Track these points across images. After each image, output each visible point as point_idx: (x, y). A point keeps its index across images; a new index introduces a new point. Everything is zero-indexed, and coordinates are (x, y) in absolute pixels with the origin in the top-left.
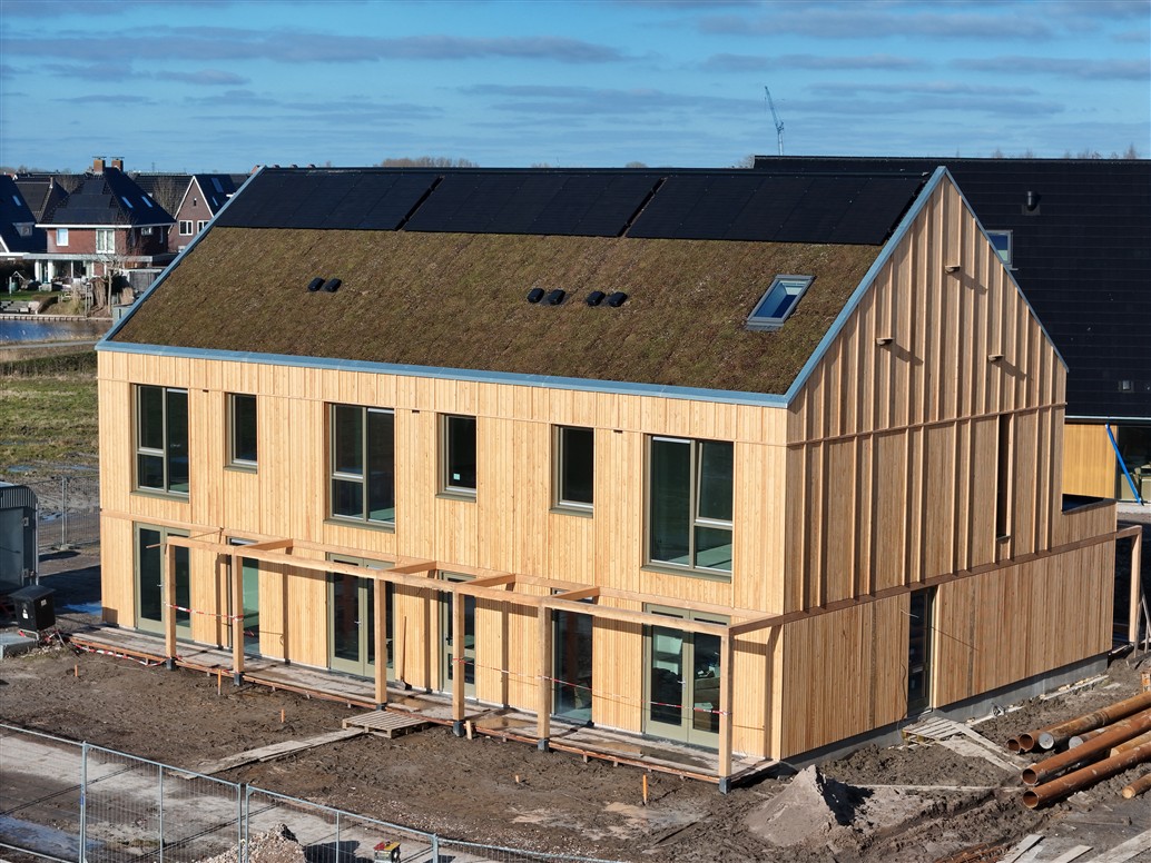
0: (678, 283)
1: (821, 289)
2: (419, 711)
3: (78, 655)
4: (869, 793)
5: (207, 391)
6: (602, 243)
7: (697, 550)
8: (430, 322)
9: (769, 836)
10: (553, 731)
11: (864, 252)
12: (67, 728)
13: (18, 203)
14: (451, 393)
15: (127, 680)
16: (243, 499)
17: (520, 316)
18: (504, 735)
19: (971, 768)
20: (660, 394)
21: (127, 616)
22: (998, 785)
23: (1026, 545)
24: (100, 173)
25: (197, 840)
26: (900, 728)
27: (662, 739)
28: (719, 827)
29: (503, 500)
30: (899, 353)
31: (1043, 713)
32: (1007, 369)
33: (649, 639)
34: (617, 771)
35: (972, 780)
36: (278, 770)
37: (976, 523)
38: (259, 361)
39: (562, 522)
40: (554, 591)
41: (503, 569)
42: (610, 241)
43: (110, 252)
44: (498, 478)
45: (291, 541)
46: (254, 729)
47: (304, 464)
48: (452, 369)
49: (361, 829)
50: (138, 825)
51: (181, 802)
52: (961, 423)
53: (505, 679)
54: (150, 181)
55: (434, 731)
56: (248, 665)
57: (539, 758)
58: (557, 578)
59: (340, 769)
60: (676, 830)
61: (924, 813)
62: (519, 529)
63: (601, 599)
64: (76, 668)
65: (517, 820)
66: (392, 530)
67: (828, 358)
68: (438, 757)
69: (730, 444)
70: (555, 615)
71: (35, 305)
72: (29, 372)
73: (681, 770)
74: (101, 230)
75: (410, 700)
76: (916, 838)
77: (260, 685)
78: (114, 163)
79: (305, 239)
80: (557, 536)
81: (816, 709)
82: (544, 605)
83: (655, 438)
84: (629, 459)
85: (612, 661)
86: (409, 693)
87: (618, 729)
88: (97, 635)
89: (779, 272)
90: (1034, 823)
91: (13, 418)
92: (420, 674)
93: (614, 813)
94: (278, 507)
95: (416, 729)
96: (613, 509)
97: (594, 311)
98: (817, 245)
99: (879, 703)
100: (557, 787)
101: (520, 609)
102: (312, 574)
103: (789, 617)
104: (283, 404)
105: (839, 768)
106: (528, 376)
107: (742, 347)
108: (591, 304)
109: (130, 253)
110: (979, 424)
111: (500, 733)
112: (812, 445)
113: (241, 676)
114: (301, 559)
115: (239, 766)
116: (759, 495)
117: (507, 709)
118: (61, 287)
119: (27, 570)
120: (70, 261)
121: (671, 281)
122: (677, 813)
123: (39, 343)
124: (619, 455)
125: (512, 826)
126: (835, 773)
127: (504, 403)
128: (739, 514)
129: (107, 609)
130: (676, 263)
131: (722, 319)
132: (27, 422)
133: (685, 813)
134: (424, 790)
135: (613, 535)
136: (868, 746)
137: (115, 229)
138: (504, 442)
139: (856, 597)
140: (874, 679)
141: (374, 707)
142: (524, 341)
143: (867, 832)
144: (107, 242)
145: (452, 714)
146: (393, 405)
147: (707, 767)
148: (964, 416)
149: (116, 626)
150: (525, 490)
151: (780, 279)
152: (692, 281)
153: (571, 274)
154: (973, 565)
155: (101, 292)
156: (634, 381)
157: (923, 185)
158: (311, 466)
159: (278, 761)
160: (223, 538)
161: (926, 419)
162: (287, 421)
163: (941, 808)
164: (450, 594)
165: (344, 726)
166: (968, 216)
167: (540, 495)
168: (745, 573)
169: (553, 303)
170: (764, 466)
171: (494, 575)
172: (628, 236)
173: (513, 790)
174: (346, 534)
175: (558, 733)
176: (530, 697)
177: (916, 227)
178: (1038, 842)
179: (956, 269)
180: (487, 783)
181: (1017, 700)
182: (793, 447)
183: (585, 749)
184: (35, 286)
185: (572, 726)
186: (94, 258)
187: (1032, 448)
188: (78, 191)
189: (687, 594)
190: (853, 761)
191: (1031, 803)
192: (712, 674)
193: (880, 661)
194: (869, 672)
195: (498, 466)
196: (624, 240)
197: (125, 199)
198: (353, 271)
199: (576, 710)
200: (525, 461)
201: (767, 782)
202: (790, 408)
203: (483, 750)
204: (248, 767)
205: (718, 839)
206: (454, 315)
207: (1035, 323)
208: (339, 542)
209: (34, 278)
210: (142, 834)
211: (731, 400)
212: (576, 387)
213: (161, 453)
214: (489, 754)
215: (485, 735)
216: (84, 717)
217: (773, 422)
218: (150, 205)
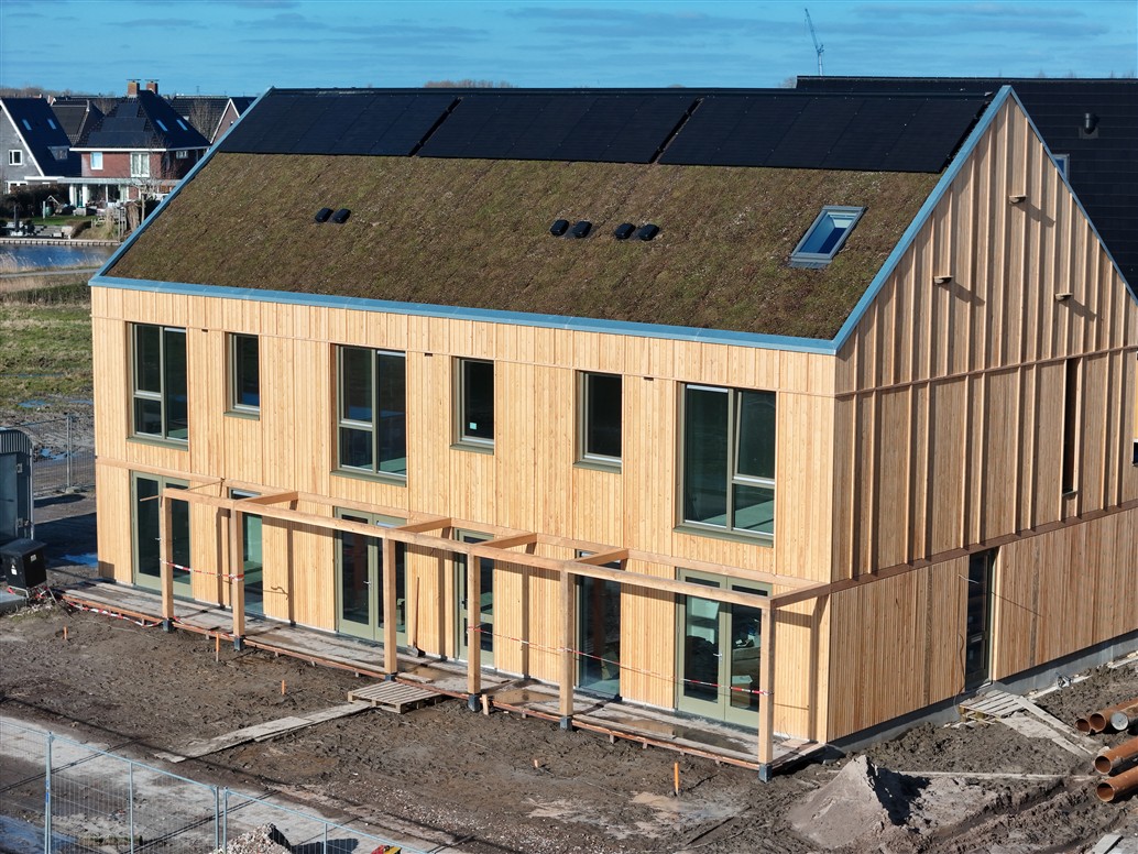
0: (715, 214)
1: (873, 222)
2: (432, 682)
3: (70, 614)
4: (924, 783)
5: (206, 331)
6: (632, 171)
7: (735, 508)
8: (445, 256)
9: (814, 836)
10: (577, 707)
11: (919, 180)
12: (51, 701)
13: (54, 127)
14: (467, 335)
15: (120, 643)
16: (245, 448)
17: (543, 250)
18: (523, 711)
19: (1036, 752)
20: (695, 338)
21: (124, 572)
22: (1068, 772)
23: (1094, 501)
24: (134, 96)
25: (178, 837)
26: (958, 702)
27: (697, 717)
28: (758, 823)
29: (523, 452)
30: (959, 293)
31: (1113, 685)
32: (1075, 308)
33: (682, 607)
34: (647, 753)
35: (1038, 767)
36: (275, 751)
37: (1041, 479)
38: (261, 298)
39: (587, 478)
40: (578, 553)
41: (523, 528)
42: (641, 168)
43: (144, 176)
44: (518, 428)
45: (296, 493)
46: (252, 702)
47: (309, 411)
48: (469, 309)
49: (361, 825)
50: (116, 819)
51: (165, 790)
52: (1025, 368)
53: (526, 649)
54: (186, 104)
55: (447, 705)
56: (250, 627)
57: (561, 738)
58: (581, 538)
59: (342, 751)
60: (711, 827)
61: (987, 808)
62: (540, 485)
63: (630, 562)
64: (65, 629)
65: (534, 814)
66: (403, 483)
67: (880, 299)
68: (451, 737)
69: (773, 394)
70: (580, 580)
71: (68, 230)
72: (54, 300)
73: (717, 754)
74: (135, 154)
75: (422, 670)
76: (979, 840)
77: (262, 650)
78: (148, 86)
79: (313, 166)
80: (582, 492)
81: (866, 686)
82: (567, 571)
83: (689, 386)
84: (661, 410)
85: (641, 630)
86: (422, 661)
87: (648, 705)
88: (92, 592)
89: (827, 203)
90: (1110, 820)
91: (32, 349)
92: (434, 640)
93: (643, 805)
94: (282, 456)
95: (428, 703)
96: (643, 464)
97: (622, 245)
98: (868, 173)
99: (935, 677)
100: (580, 773)
101: (541, 573)
102: (319, 530)
103: (835, 586)
104: (287, 345)
105: (891, 751)
106: (551, 317)
107: (785, 286)
108: (619, 238)
109: (164, 177)
110: (1045, 370)
111: (518, 709)
112: (862, 395)
113: (241, 640)
114: (306, 515)
115: (233, 747)
116: (804, 452)
117: (528, 680)
118: (95, 211)
119: (21, 520)
120: (103, 186)
121: (707, 212)
122: (713, 805)
123: (67, 269)
124: (649, 404)
125: (528, 822)
126: (886, 756)
127: (524, 346)
128: (782, 471)
129: (103, 563)
130: (712, 192)
131: (764, 255)
132: (46, 353)
133: (721, 806)
134: (433, 776)
135: (643, 492)
136: (922, 724)
137: (149, 152)
138: (523, 389)
139: (911, 562)
140: (929, 650)
141: (383, 677)
142: (546, 278)
143: (925, 831)
144: (142, 165)
145: (466, 686)
146: (404, 348)
147: (745, 751)
148: (1028, 362)
149: (112, 582)
150: (547, 442)
151: (827, 211)
152: (730, 213)
153: (599, 204)
154: (1037, 524)
155: (134, 216)
156: (666, 323)
157: (985, 107)
158: (317, 414)
159: (275, 740)
160: (224, 489)
161: (987, 365)
162: (290, 364)
163: (1006, 802)
164: (465, 556)
165: (350, 699)
166: (1035, 140)
167: (563, 447)
168: (788, 537)
169: (578, 236)
170: (809, 418)
171: (513, 534)
172: (660, 163)
173: (532, 777)
174: (354, 487)
175: (583, 709)
176: (553, 666)
177: (977, 154)
178: (1116, 844)
179: (1022, 200)
180: (502, 767)
181: (1083, 669)
182: (841, 398)
183: (611, 729)
184: (69, 211)
185: (598, 701)
186: (128, 182)
187: (1101, 395)
188: (113, 113)
189: (724, 560)
190: (907, 741)
191: (1105, 796)
192: (751, 644)
193: (936, 631)
194: (924, 643)
195: (518, 416)
196: (656, 166)
197: (159, 122)
198: (364, 200)
199: (603, 682)
200: (547, 410)
201: (811, 767)
202: (838, 355)
203: (500, 728)
204: (242, 748)
205: (757, 839)
206: (470, 249)
207: (1106, 258)
208: (347, 495)
209: (68, 202)
210: (118, 829)
211: (773, 346)
212: (604, 330)
213: (159, 396)
214: (507, 733)
215: (503, 710)
216: (69, 687)
217: (820, 369)
218: (185, 128)
